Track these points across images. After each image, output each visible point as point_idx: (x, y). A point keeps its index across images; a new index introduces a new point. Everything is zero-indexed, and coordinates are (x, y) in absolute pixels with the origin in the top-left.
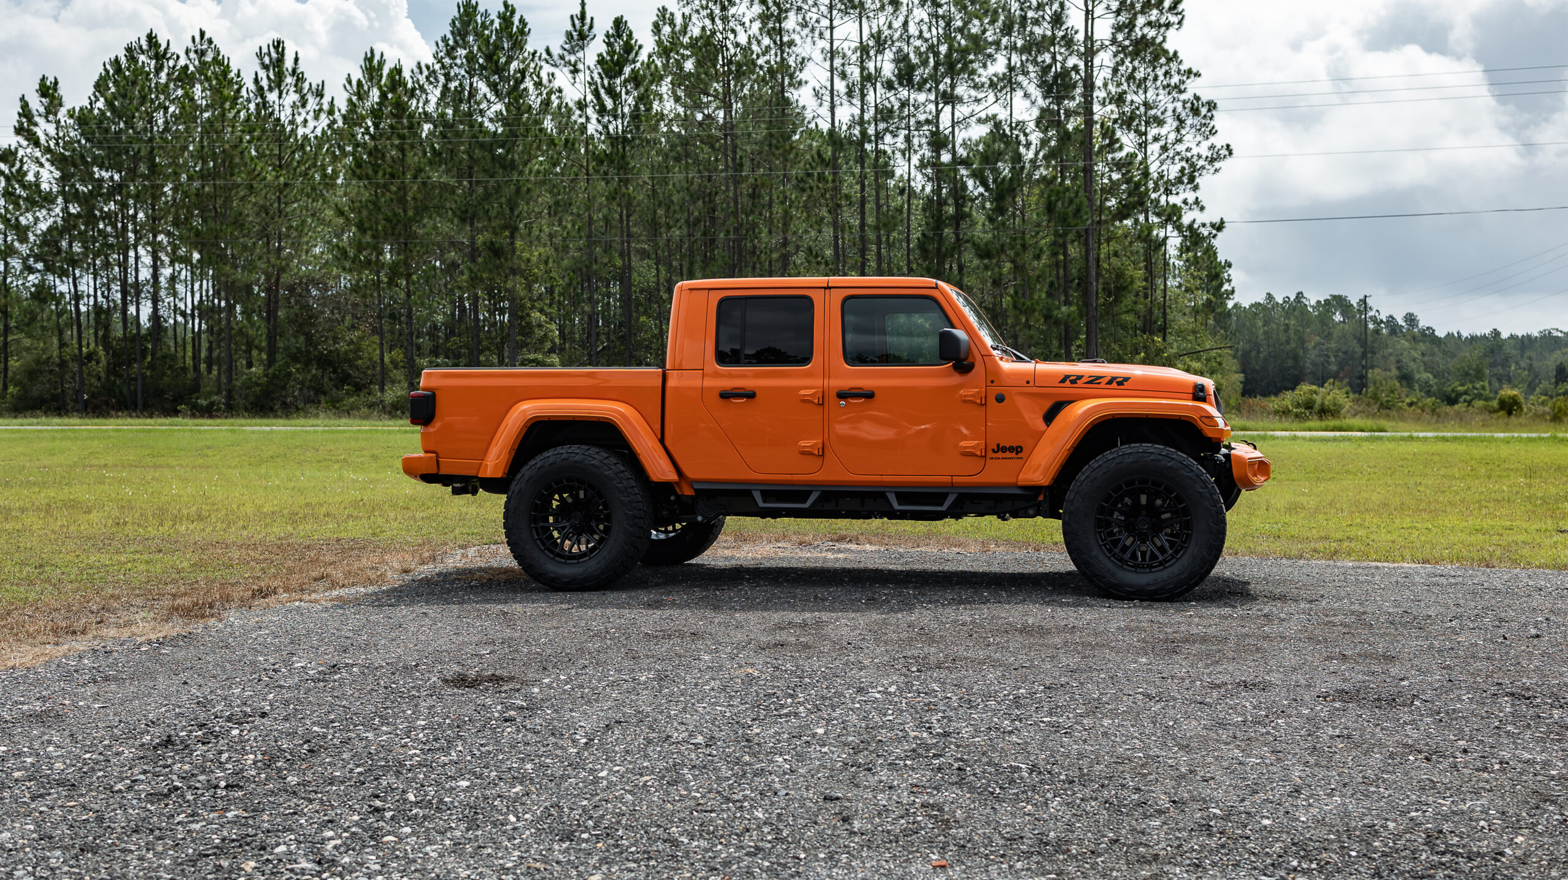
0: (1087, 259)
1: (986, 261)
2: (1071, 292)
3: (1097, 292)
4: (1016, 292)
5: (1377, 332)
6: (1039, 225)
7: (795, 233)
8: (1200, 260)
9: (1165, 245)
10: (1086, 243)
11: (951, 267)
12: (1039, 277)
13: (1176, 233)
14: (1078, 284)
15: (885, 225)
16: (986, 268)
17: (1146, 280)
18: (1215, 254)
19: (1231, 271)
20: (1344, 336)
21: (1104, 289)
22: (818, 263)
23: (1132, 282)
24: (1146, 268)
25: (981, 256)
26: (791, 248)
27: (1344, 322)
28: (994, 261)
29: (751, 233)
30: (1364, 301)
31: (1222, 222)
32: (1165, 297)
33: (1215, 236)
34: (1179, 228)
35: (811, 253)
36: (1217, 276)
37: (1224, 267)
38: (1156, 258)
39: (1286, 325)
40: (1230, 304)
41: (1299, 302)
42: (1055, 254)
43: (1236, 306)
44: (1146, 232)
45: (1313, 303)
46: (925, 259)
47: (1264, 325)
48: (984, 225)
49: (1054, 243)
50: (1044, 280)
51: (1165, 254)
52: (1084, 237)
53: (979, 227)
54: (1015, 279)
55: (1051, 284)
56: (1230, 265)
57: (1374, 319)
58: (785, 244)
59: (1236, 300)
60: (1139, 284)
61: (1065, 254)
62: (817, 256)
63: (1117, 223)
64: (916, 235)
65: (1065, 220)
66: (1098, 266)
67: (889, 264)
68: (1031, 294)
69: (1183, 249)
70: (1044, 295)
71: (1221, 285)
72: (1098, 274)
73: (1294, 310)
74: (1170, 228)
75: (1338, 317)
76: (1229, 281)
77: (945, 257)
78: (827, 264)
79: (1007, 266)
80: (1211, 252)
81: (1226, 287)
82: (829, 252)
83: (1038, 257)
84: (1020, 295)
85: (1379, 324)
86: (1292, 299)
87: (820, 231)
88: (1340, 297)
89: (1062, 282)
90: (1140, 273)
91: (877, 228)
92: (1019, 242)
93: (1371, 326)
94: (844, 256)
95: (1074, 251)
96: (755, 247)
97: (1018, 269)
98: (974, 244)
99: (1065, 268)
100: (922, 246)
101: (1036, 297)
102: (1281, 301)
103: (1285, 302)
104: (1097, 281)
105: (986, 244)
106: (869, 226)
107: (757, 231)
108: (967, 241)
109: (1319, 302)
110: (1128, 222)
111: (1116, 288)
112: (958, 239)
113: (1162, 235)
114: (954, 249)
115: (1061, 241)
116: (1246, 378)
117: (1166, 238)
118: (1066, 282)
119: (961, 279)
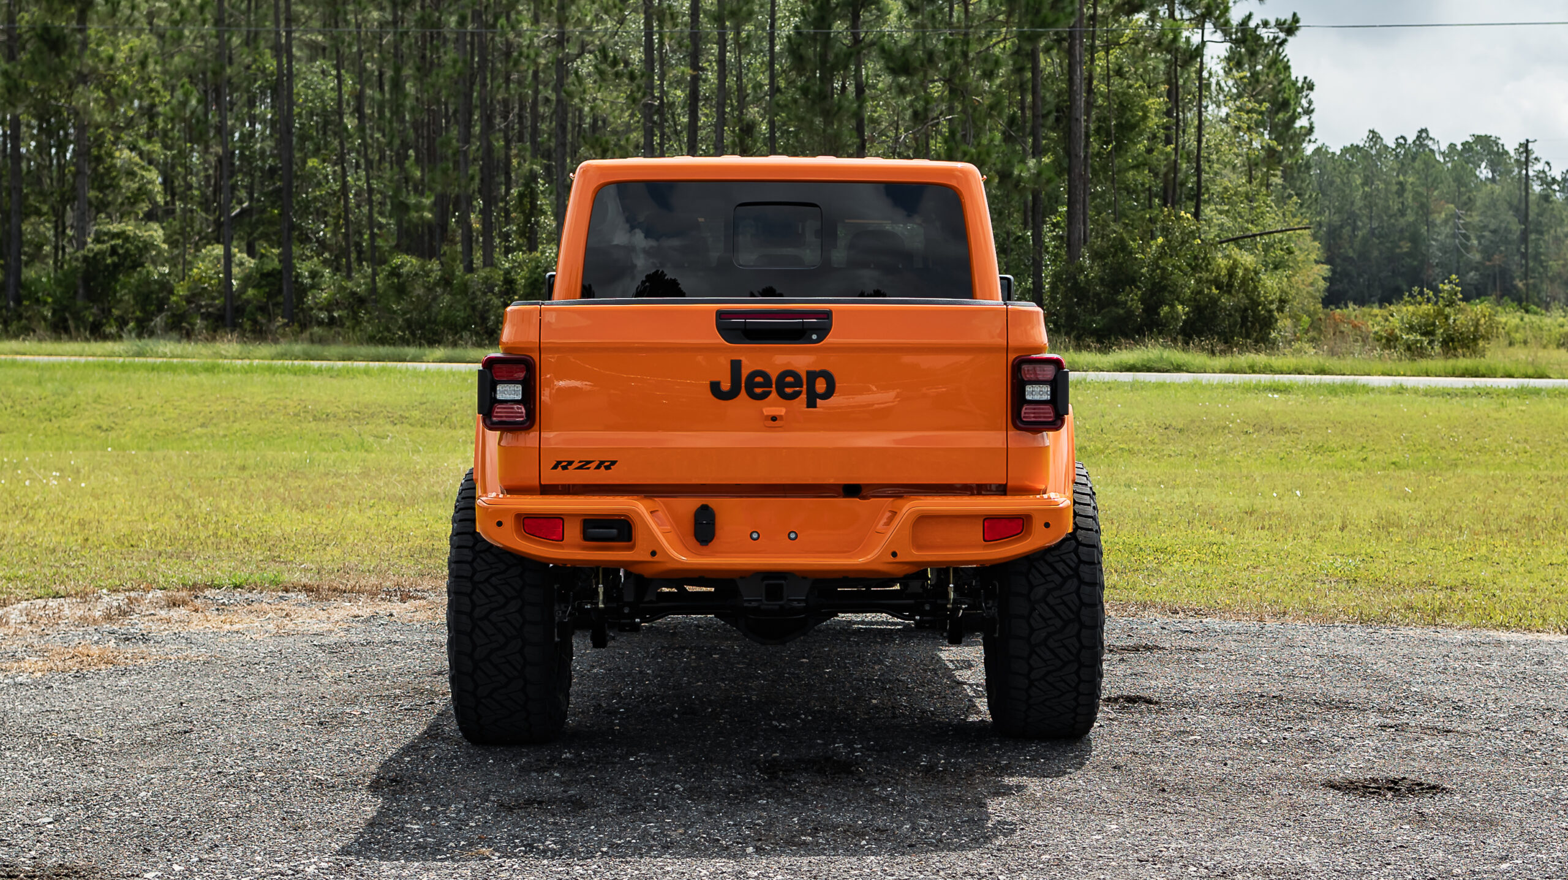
0: (1071, 81)
1: (902, 79)
2: (1044, 132)
3: (1087, 136)
4: (952, 133)
5: (1546, 198)
6: (992, 19)
7: (579, 22)
8: (1262, 78)
9: (1202, 56)
10: (1070, 52)
11: (844, 87)
12: (992, 107)
13: (1219, 36)
14: (1057, 119)
15: (733, 14)
16: (902, 91)
17: (1168, 113)
18: (1287, 68)
19: (1312, 95)
20: (1493, 203)
21: (1098, 130)
22: (618, 75)
23: (1145, 117)
24: (1169, 94)
25: (894, 72)
26: (571, 50)
27: (1493, 180)
28: (916, 79)
29: (502, 21)
30: (1525, 147)
31: (1295, 19)
32: (1199, 141)
33: (1284, 41)
34: (1223, 26)
35: (605, 56)
36: (1285, 105)
37: (1299, 91)
38: (1188, 77)
39: (1400, 183)
40: (1309, 149)
41: (1422, 145)
42: (1019, 70)
43: (1318, 151)
44: (1171, 36)
45: (1444, 147)
46: (800, 71)
47: (1364, 184)
48: (900, 18)
49: (1017, 52)
50: (1000, 115)
51: (1201, 69)
52: (1067, 44)
53: (892, 17)
54: (951, 110)
55: (1012, 120)
56: (1311, 87)
57: (1542, 177)
58: (561, 41)
59: (1319, 144)
60: (1154, 122)
61: (1035, 69)
62: (615, 63)
63: (1124, 19)
64: (786, 30)
65: (1038, 12)
66: (1090, 91)
67: (739, 77)
68: (977, 136)
69: (1234, 62)
70: (998, 136)
71: (1293, 118)
72: (1090, 105)
73: (1414, 159)
74: (1209, 26)
75: (1484, 172)
76: (1308, 112)
77: (834, 68)
78: (632, 77)
79: (937, 89)
80: (1280, 67)
81: (1302, 122)
82: (636, 56)
83: (989, 75)
84: (958, 136)
85: (1549, 185)
86: (1410, 141)
87: (622, 21)
88: (1488, 138)
89: (1028, 113)
90: (1156, 103)
91: (718, 19)
92: (958, 48)
93: (1537, 188)
94: (662, 65)
95: (1049, 63)
96: (509, 45)
97: (957, 89)
98: (883, 50)
99: (1034, 93)
100: (794, 48)
101: (985, 141)
102: (1392, 145)
103: (1398, 145)
104: (1088, 114)
105: (904, 50)
106: (705, 12)
107: (513, 16)
108: (872, 44)
109: (1452, 146)
110: (1141, 17)
111: (1119, 126)
112: (856, 40)
113: (1196, 39)
114: (848, 56)
115: (1028, 47)
116: (1333, 271)
117: (1203, 43)
118: (1035, 116)
119: (860, 107)
